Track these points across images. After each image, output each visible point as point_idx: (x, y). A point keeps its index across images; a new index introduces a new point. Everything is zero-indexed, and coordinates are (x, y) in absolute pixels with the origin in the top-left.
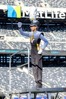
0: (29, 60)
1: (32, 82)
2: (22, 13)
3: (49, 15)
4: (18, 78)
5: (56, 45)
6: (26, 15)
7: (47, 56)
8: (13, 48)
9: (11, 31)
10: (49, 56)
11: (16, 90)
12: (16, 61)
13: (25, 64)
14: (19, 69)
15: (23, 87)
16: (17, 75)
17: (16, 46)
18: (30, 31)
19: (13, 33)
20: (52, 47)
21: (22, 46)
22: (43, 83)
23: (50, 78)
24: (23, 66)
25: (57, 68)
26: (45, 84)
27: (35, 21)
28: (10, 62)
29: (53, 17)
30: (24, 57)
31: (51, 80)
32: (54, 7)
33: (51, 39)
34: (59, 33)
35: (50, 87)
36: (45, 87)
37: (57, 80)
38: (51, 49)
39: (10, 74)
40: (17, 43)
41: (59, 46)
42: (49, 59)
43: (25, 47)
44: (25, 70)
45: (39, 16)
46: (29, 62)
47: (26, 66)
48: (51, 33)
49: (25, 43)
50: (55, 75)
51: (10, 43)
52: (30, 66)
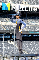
0: (15, 37)
1: (16, 50)
2: (11, 8)
3: (27, 9)
4: (8, 48)
5: (31, 27)
6: (13, 9)
7: (25, 34)
8: (5, 29)
9: (4, 18)
10: (27, 34)
11: (7, 55)
12: (7, 37)
13: (12, 39)
14: (9, 42)
15: (11, 53)
16: (8, 46)
17: (7, 28)
18: (16, 19)
19: (6, 20)
20: (29, 29)
21: (11, 28)
22: (23, 51)
23: (27, 48)
24: (11, 41)
25: (32, 42)
26: (24, 52)
27: (19, 13)
28: (4, 38)
29: (29, 11)
30: (12, 35)
31: (28, 49)
32: (30, 4)
33: (28, 24)
34: (33, 20)
35: (27, 53)
36: (24, 53)
37: (32, 49)
38: (28, 30)
39: (4, 45)
40: (8, 26)
41: (33, 28)
42: (27, 36)
43: (13, 28)
44: (12, 43)
45: (21, 10)
46: (15, 38)
47: (13, 40)
48: (28, 20)
49: (12, 26)
50: (30, 46)
51: (4, 26)
52: (16, 41)
